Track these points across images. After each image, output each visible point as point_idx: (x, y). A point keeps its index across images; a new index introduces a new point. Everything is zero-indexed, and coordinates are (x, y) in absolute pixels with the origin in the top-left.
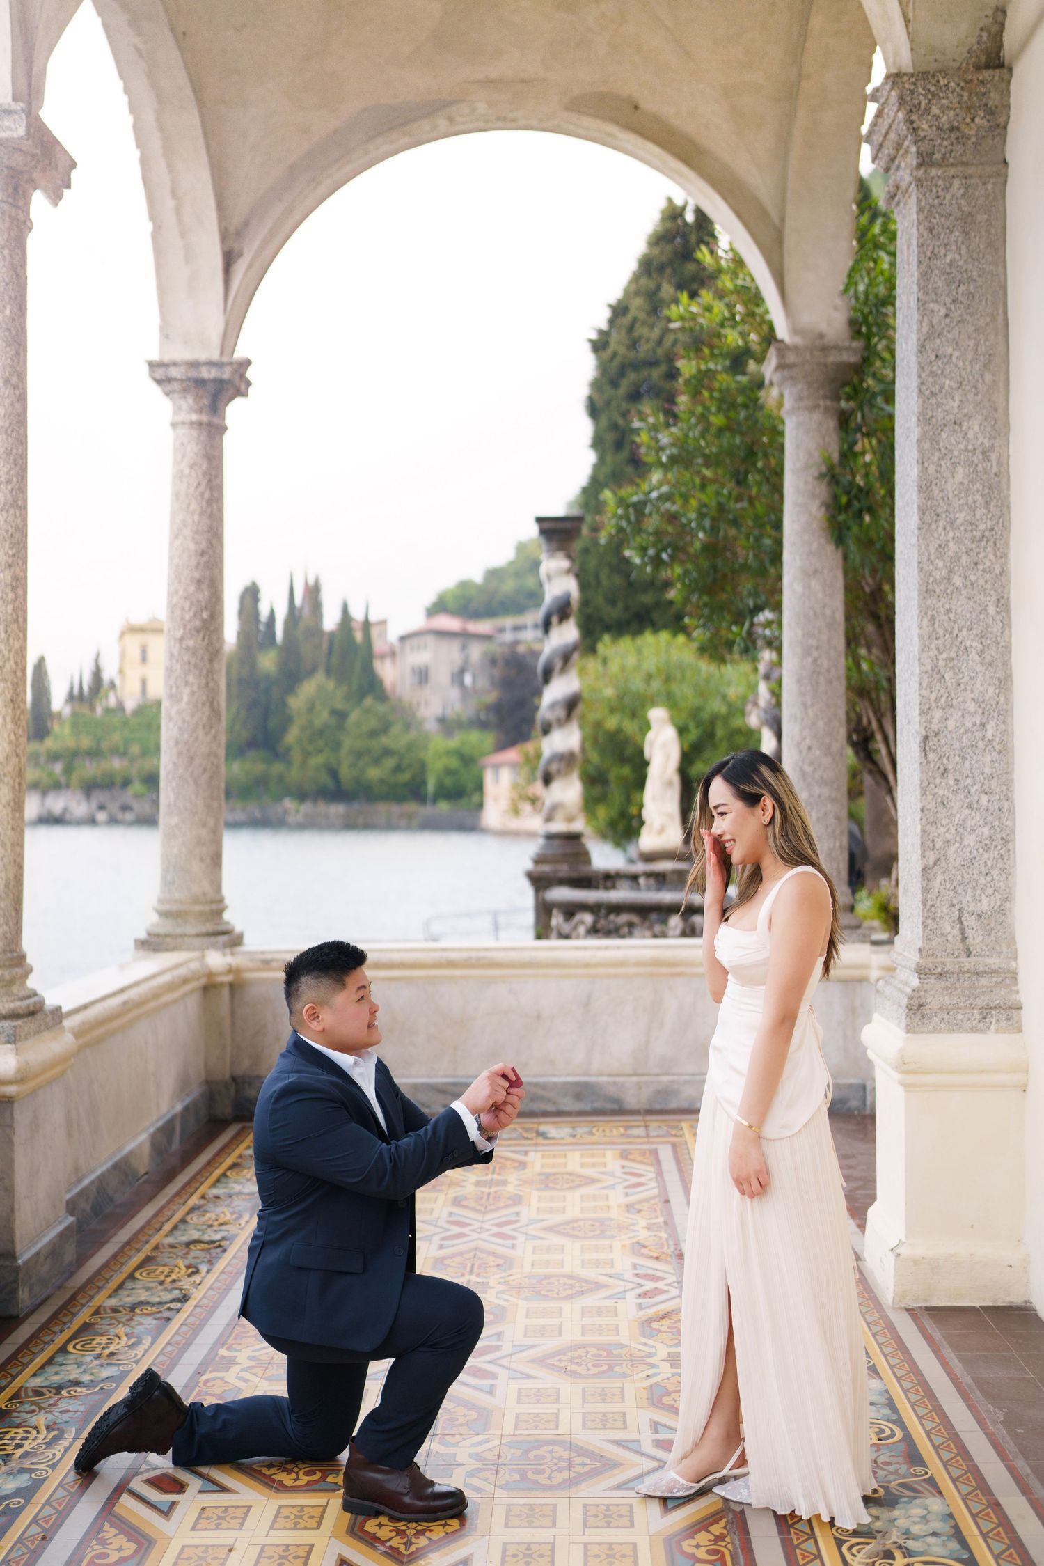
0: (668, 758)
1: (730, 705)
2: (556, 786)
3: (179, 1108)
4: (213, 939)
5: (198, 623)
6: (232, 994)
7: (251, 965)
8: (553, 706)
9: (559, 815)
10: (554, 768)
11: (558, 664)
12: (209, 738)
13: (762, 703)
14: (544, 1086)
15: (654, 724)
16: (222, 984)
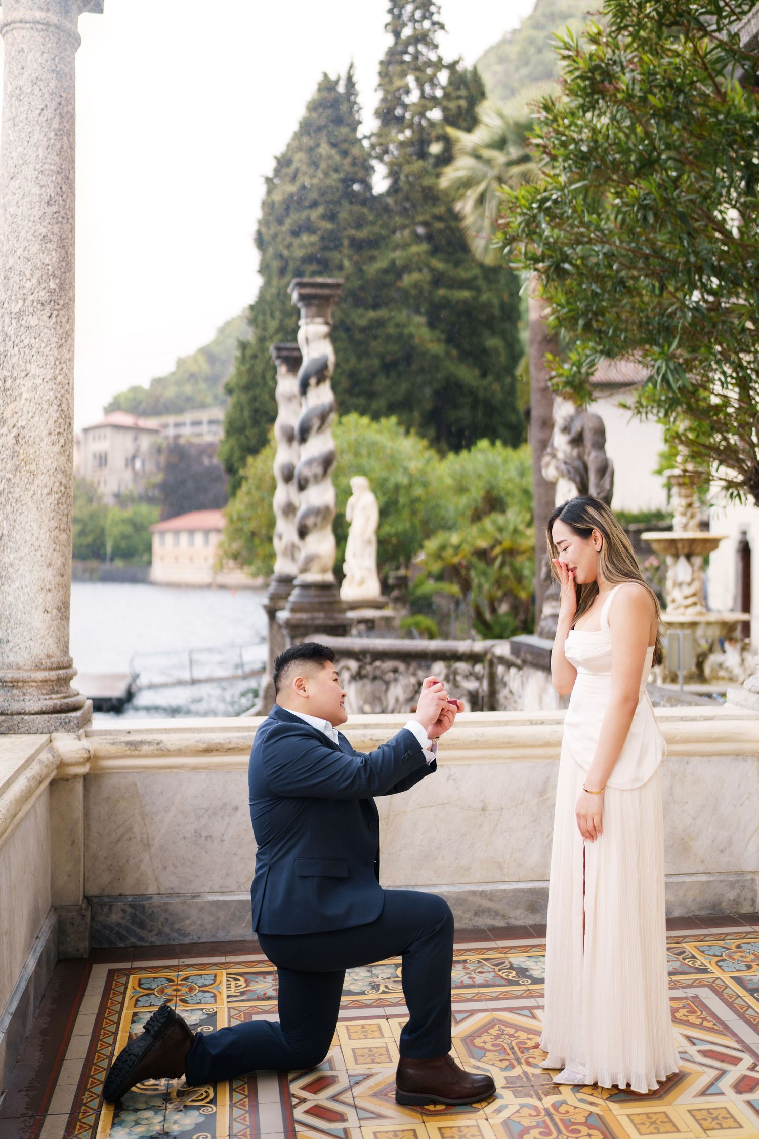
0: (368, 519)
1: (411, 476)
2: (311, 539)
3: (32, 964)
4: (63, 715)
5: (43, 295)
6: (86, 789)
7: (113, 749)
8: (309, 463)
9: (315, 567)
10: (310, 521)
11: (316, 423)
12: (57, 448)
13: (560, 455)
14: (490, 896)
15: (354, 490)
16: (76, 776)
